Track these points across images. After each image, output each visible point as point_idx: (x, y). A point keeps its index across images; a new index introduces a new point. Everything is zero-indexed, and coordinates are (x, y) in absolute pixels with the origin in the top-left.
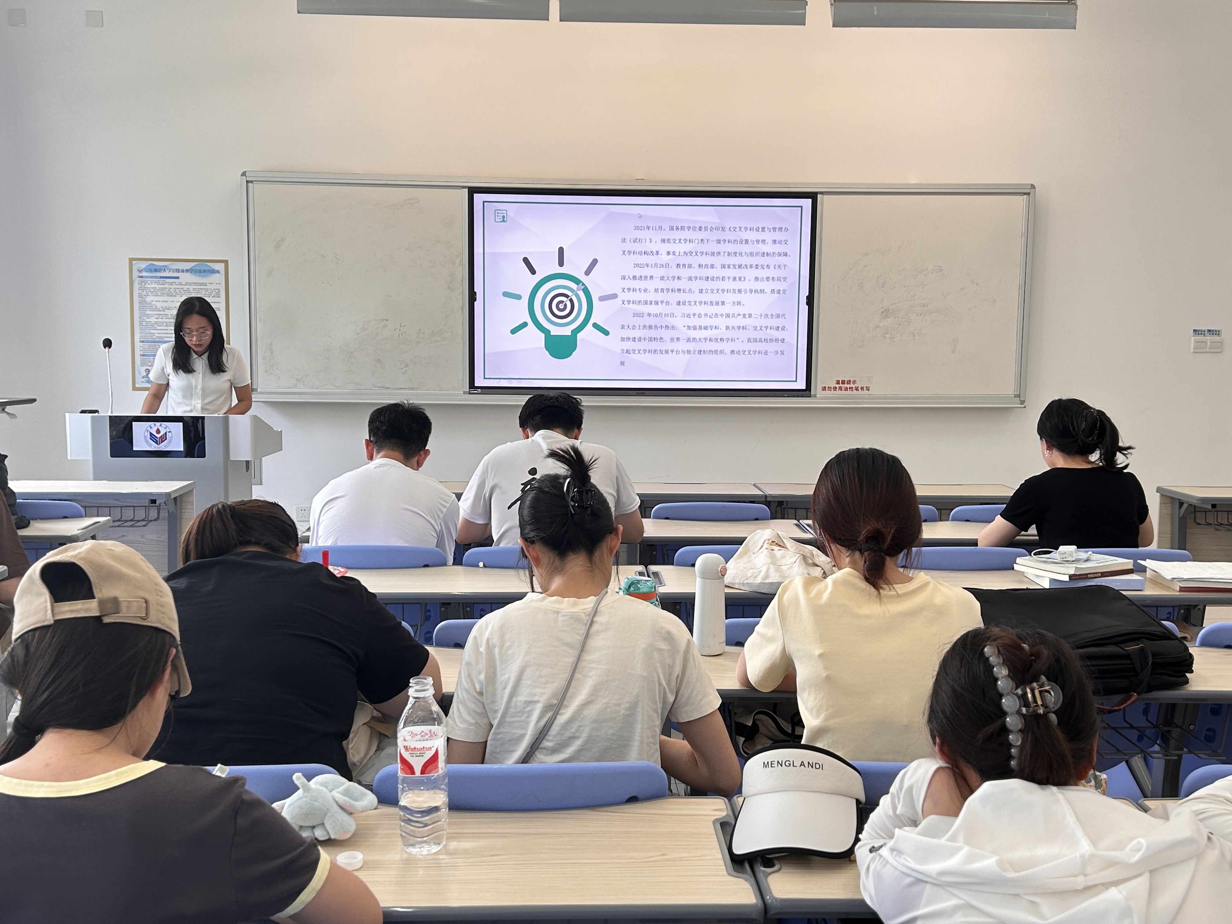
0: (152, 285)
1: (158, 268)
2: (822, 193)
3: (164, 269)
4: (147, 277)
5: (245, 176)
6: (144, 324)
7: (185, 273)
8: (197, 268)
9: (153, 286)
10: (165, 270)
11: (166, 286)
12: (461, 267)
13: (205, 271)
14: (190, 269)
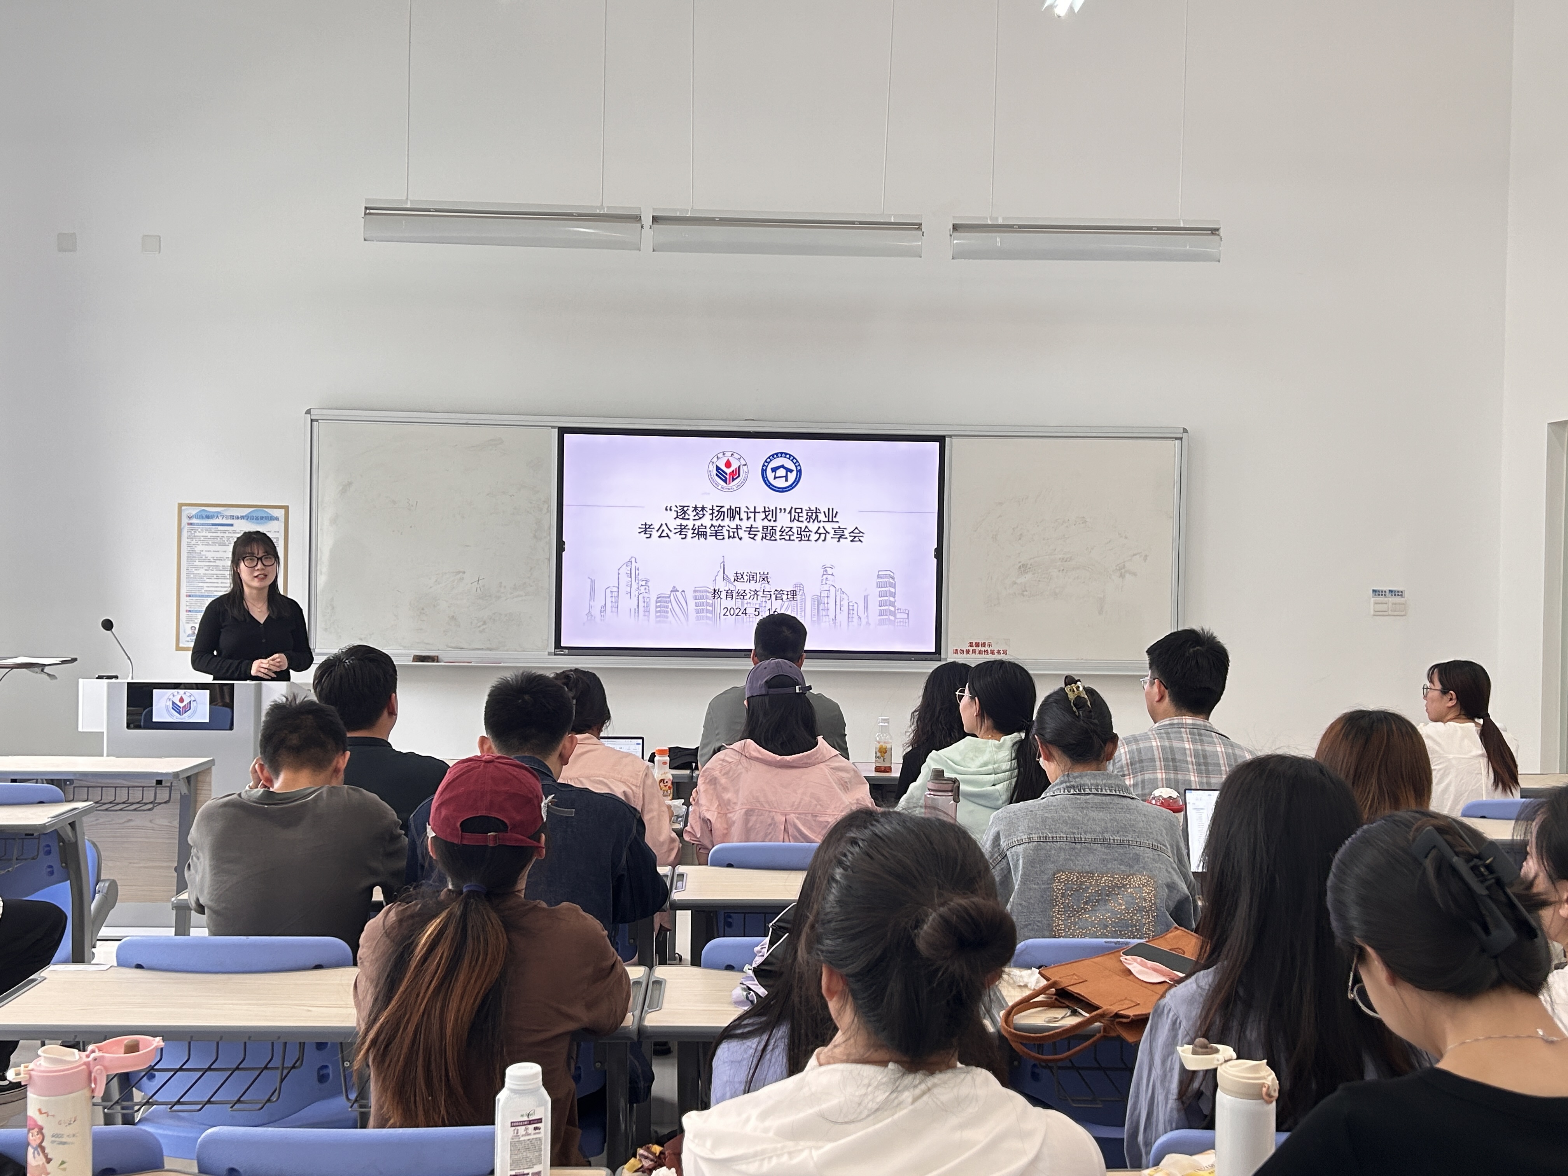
0: (202, 533)
1: (210, 514)
2: (950, 436)
3: (217, 515)
4: (198, 524)
5: (310, 413)
6: (192, 576)
7: (240, 520)
8: (254, 514)
9: (204, 534)
10: (217, 517)
11: (219, 534)
12: (549, 514)
13: (262, 518)
14: (246, 516)
